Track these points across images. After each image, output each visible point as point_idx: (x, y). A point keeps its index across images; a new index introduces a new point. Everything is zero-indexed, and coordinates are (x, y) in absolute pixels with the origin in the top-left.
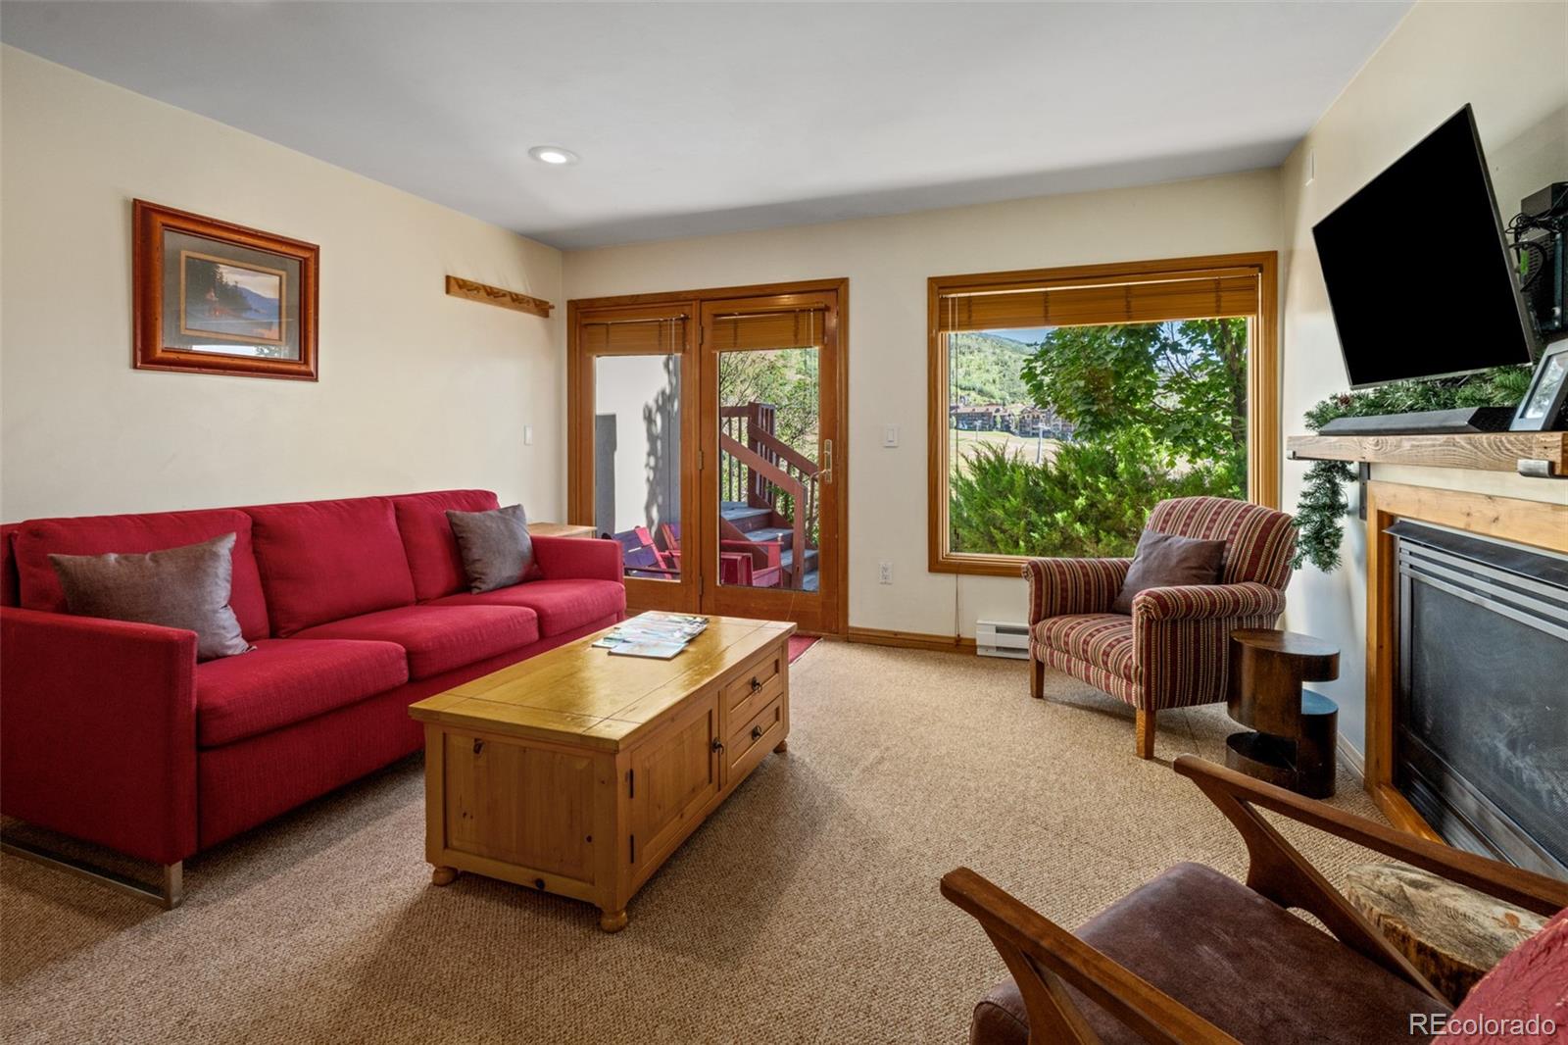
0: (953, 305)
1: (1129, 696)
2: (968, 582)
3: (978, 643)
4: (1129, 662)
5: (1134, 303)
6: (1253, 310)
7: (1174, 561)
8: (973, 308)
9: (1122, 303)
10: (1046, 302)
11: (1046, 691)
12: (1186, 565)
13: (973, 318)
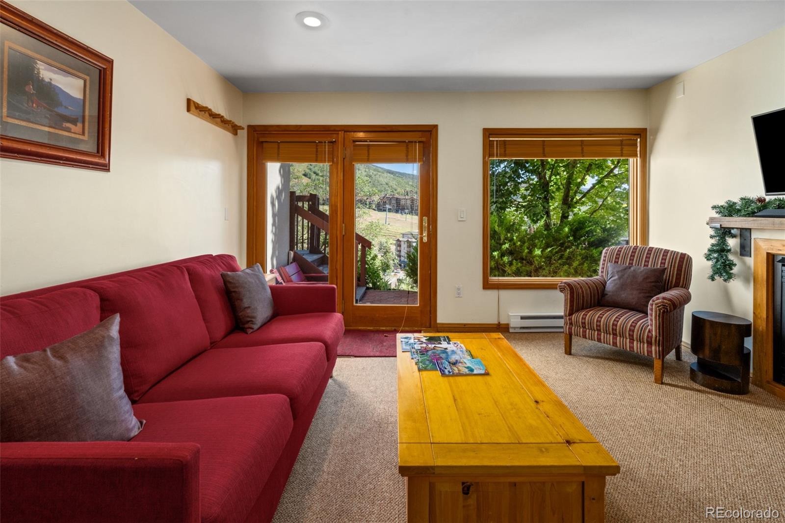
0: (497, 144)
1: (649, 352)
2: (505, 294)
3: (511, 325)
4: (650, 335)
5: (586, 149)
6: (636, 155)
7: (640, 279)
8: (507, 146)
9: (580, 148)
10: (544, 146)
11: (573, 351)
12: (650, 280)
13: (507, 152)
